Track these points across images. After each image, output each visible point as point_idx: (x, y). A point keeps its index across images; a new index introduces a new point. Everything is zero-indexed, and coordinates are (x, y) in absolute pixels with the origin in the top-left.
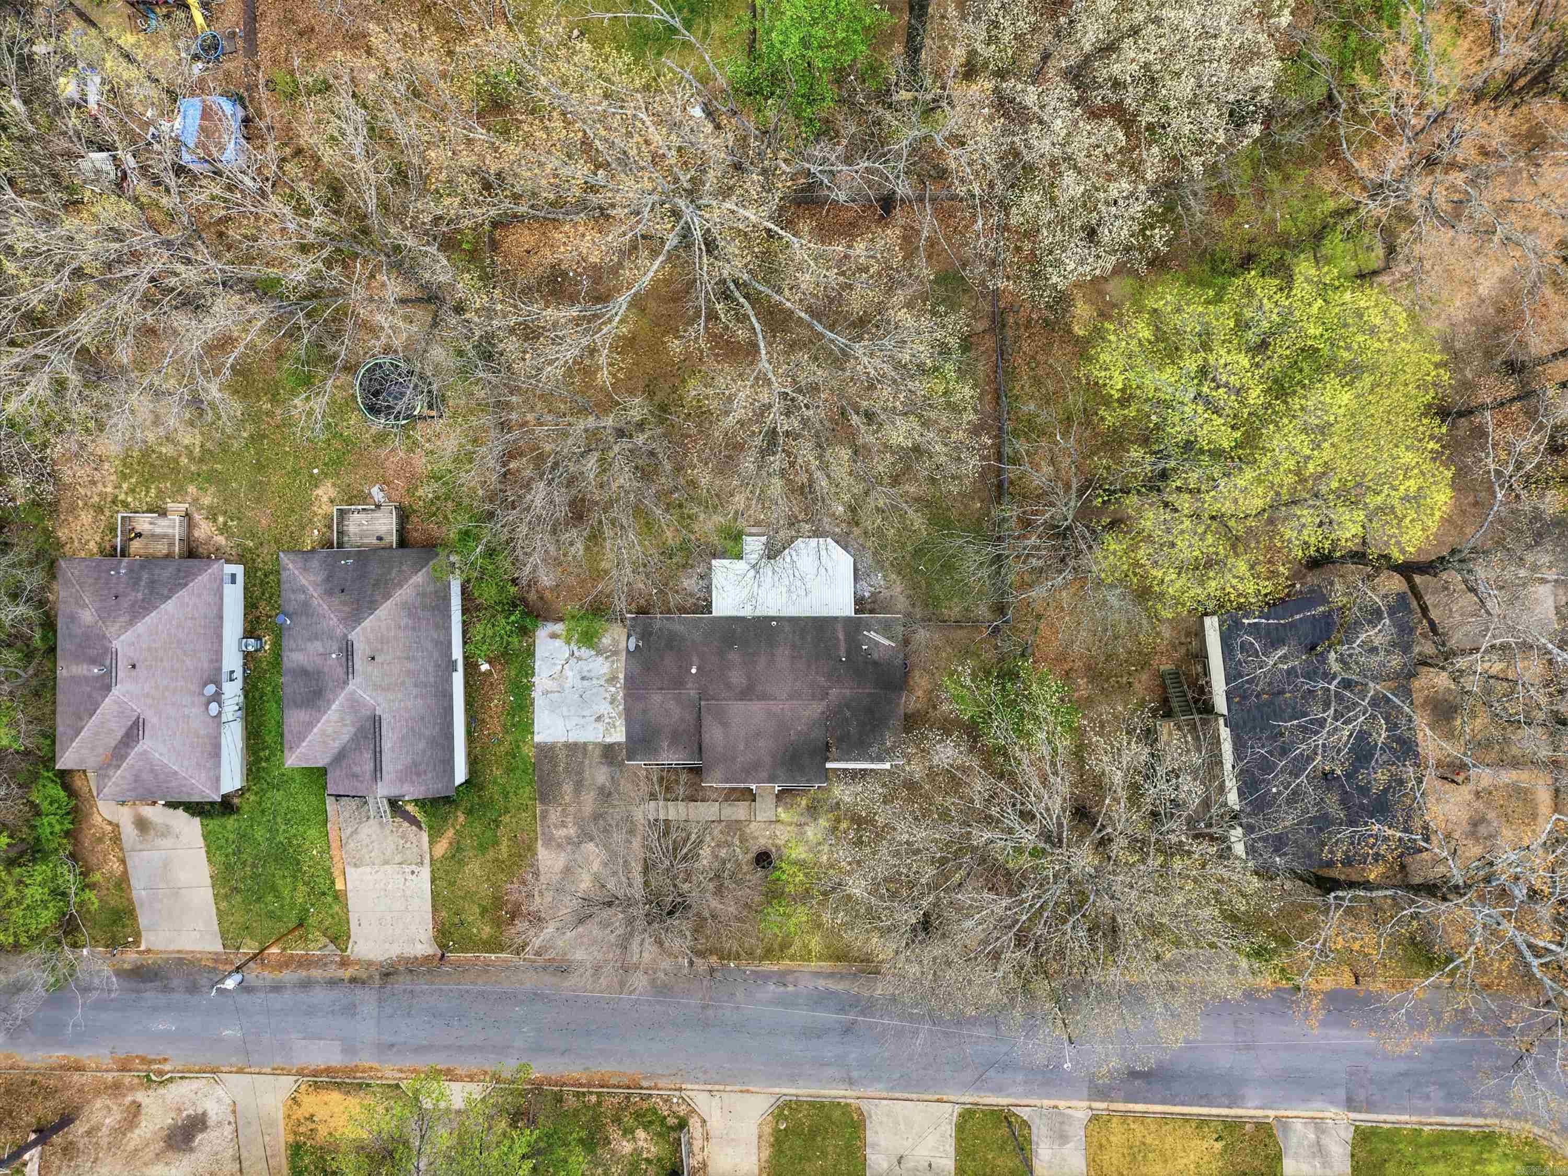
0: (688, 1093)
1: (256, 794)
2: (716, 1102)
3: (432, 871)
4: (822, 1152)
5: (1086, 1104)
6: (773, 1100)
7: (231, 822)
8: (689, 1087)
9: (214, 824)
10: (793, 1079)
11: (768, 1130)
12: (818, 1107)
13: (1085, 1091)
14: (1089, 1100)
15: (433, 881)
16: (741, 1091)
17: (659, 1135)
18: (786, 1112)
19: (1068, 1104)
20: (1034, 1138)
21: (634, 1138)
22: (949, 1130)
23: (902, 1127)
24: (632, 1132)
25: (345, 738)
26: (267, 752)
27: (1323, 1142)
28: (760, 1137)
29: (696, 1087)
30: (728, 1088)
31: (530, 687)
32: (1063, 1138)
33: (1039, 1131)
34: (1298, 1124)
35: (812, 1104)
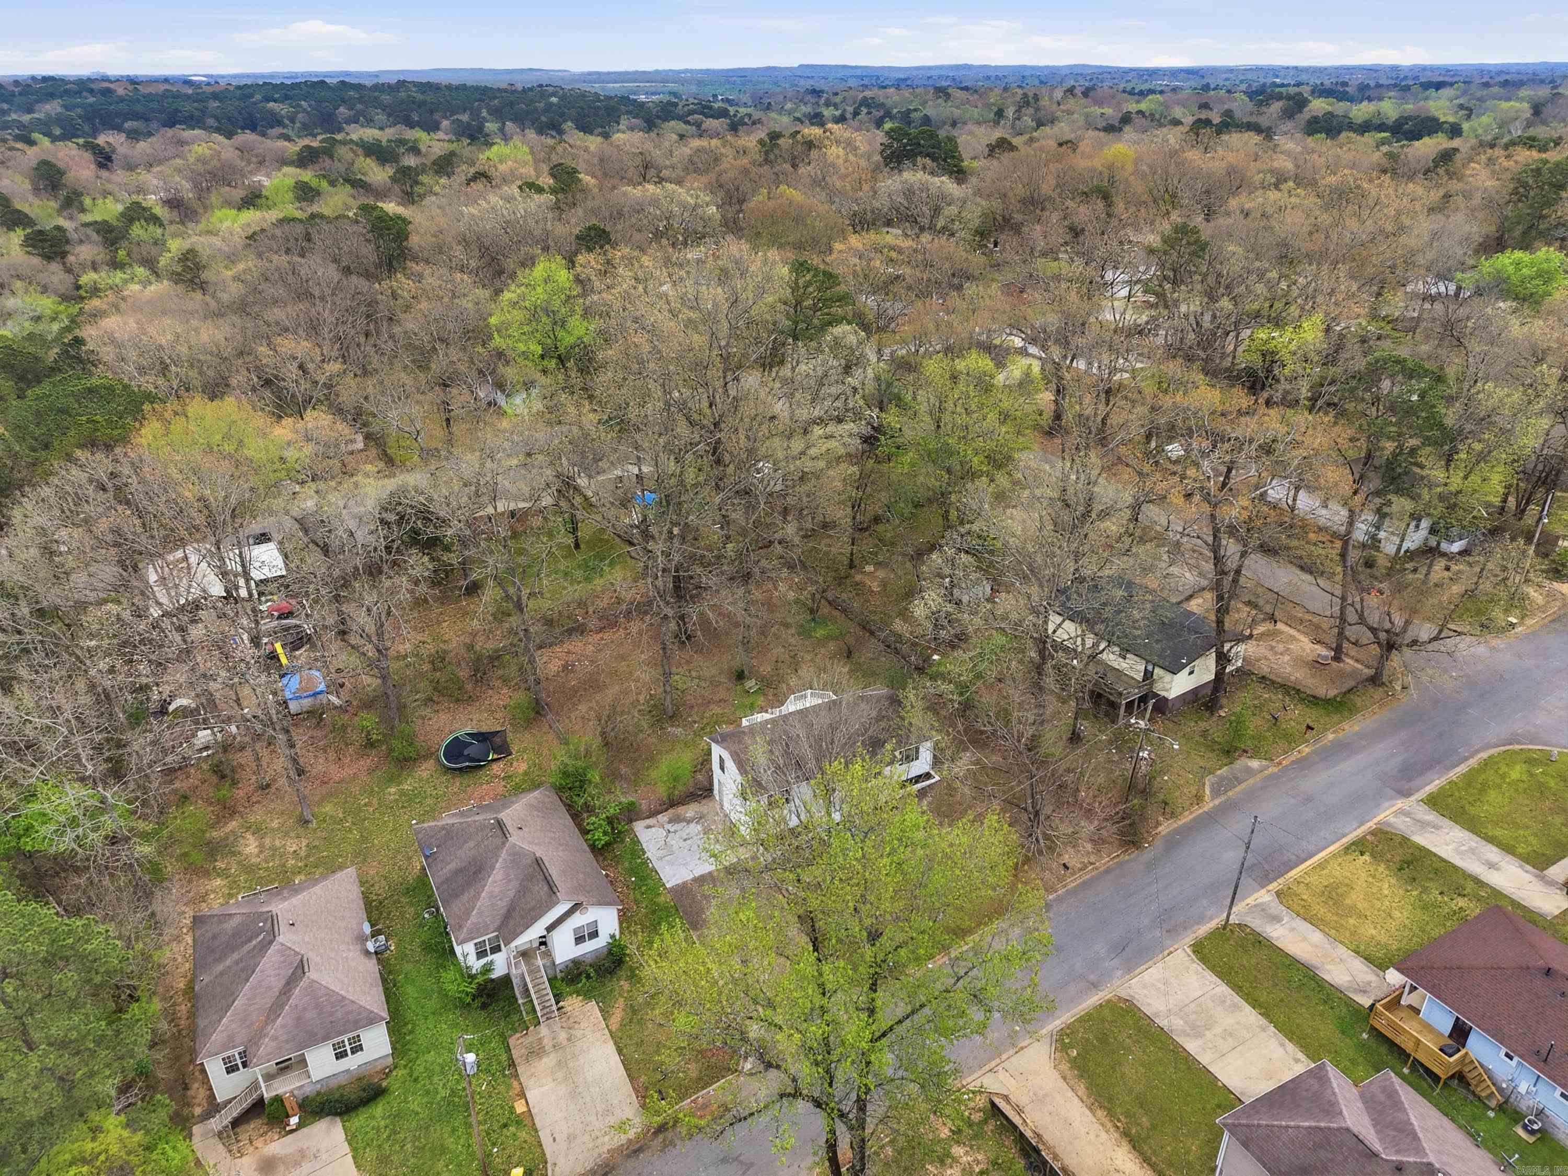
0: (974, 1084)
1: (405, 1067)
2: (1002, 1075)
3: (616, 1043)
4: (1124, 1049)
5: (1263, 891)
6: (1049, 1039)
7: (378, 1109)
8: (969, 1080)
9: (360, 1120)
11: (1065, 1067)
12: (1086, 1019)
13: (1255, 885)
14: (1263, 887)
15: (620, 1051)
16: (1017, 1052)
17: (975, 1137)
18: (1067, 1040)
19: (1253, 898)
20: (1258, 930)
21: (953, 1158)
22: (1198, 968)
24: (948, 1155)
25: (511, 894)
26: (410, 1027)
27: (1417, 818)
28: (1064, 1078)
29: (975, 1075)
30: (1004, 1057)
31: (646, 862)
32: (1276, 919)
33: (1257, 924)
34: (1392, 819)
35: (1081, 1020)
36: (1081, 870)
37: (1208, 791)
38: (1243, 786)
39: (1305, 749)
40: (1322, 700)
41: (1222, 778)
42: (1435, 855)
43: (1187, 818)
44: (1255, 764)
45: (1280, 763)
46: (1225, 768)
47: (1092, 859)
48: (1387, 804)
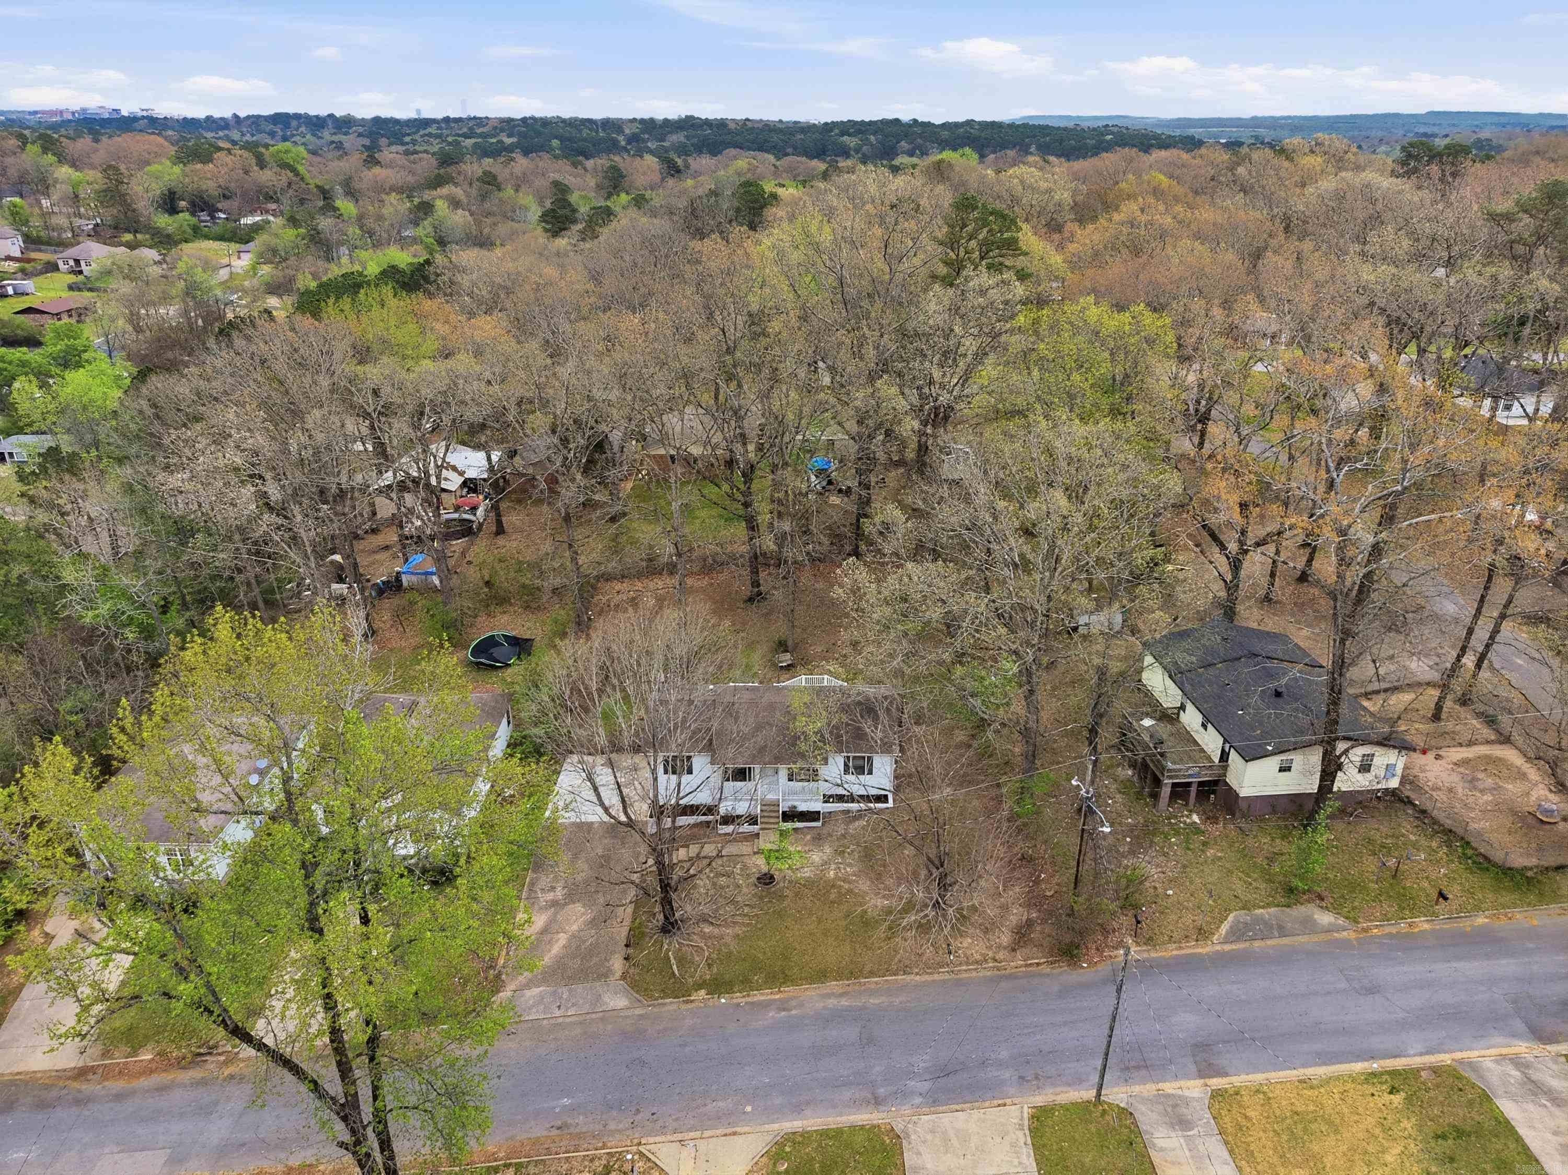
0: (648, 1147)
2: (687, 1152)
5: (1200, 1082)
6: (771, 1137)
8: (651, 1140)
10: (798, 1109)
12: (832, 1135)
13: (1193, 1068)
14: (1202, 1077)
16: (725, 1135)
18: (788, 1149)
19: (1176, 1085)
20: (1143, 1127)
22: (1023, 1138)
23: (955, 1142)
27: (1534, 1077)
29: (661, 1139)
30: (707, 1133)
32: (1182, 1123)
33: (1147, 1118)
34: (1488, 1064)
35: (824, 1134)
36: (977, 962)
37: (1224, 928)
38: (1285, 941)
39: (1423, 924)
40: (1495, 865)
41: (1258, 920)
42: (1519, 1139)
43: (1171, 951)
44: (1325, 918)
45: (1365, 930)
46: (1273, 910)
47: (1001, 955)
48: (1500, 1040)
